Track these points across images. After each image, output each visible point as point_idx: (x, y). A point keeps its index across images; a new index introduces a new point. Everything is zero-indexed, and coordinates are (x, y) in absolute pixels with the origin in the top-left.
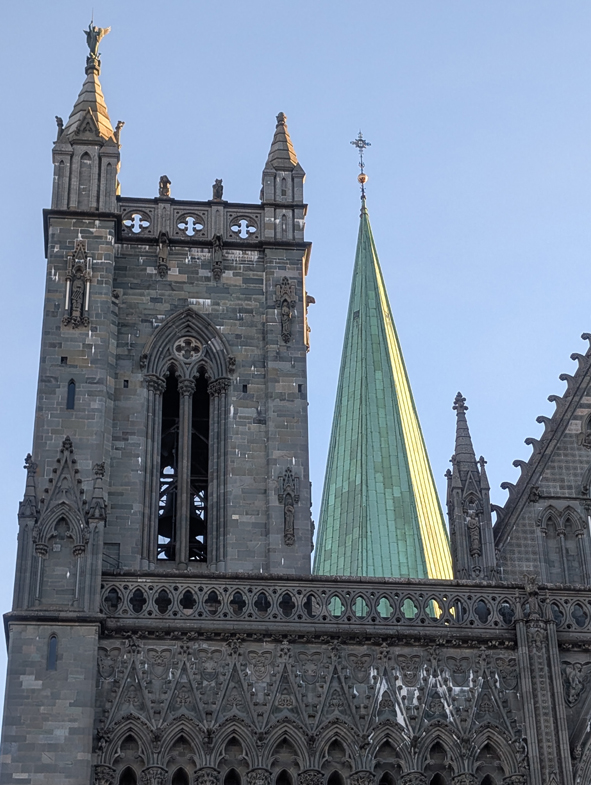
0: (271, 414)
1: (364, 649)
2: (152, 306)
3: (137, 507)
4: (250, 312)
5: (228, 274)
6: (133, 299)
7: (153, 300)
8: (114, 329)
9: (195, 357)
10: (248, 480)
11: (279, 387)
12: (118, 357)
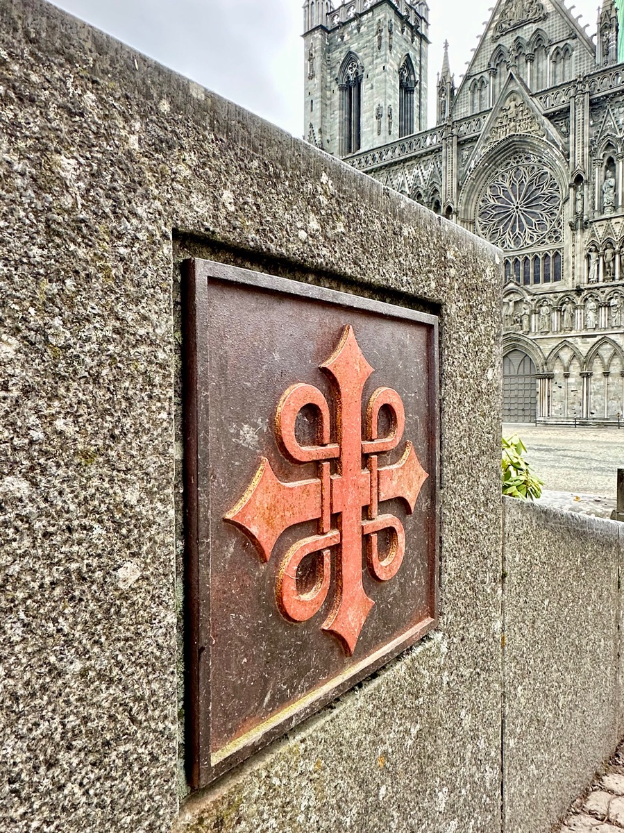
0: (374, 84)
1: (397, 167)
2: (338, 55)
3: (338, 138)
4: (369, 41)
5: (362, 27)
6: (334, 56)
7: (341, 52)
8: (329, 71)
9: (354, 69)
10: (368, 114)
11: (377, 71)
12: (331, 82)
